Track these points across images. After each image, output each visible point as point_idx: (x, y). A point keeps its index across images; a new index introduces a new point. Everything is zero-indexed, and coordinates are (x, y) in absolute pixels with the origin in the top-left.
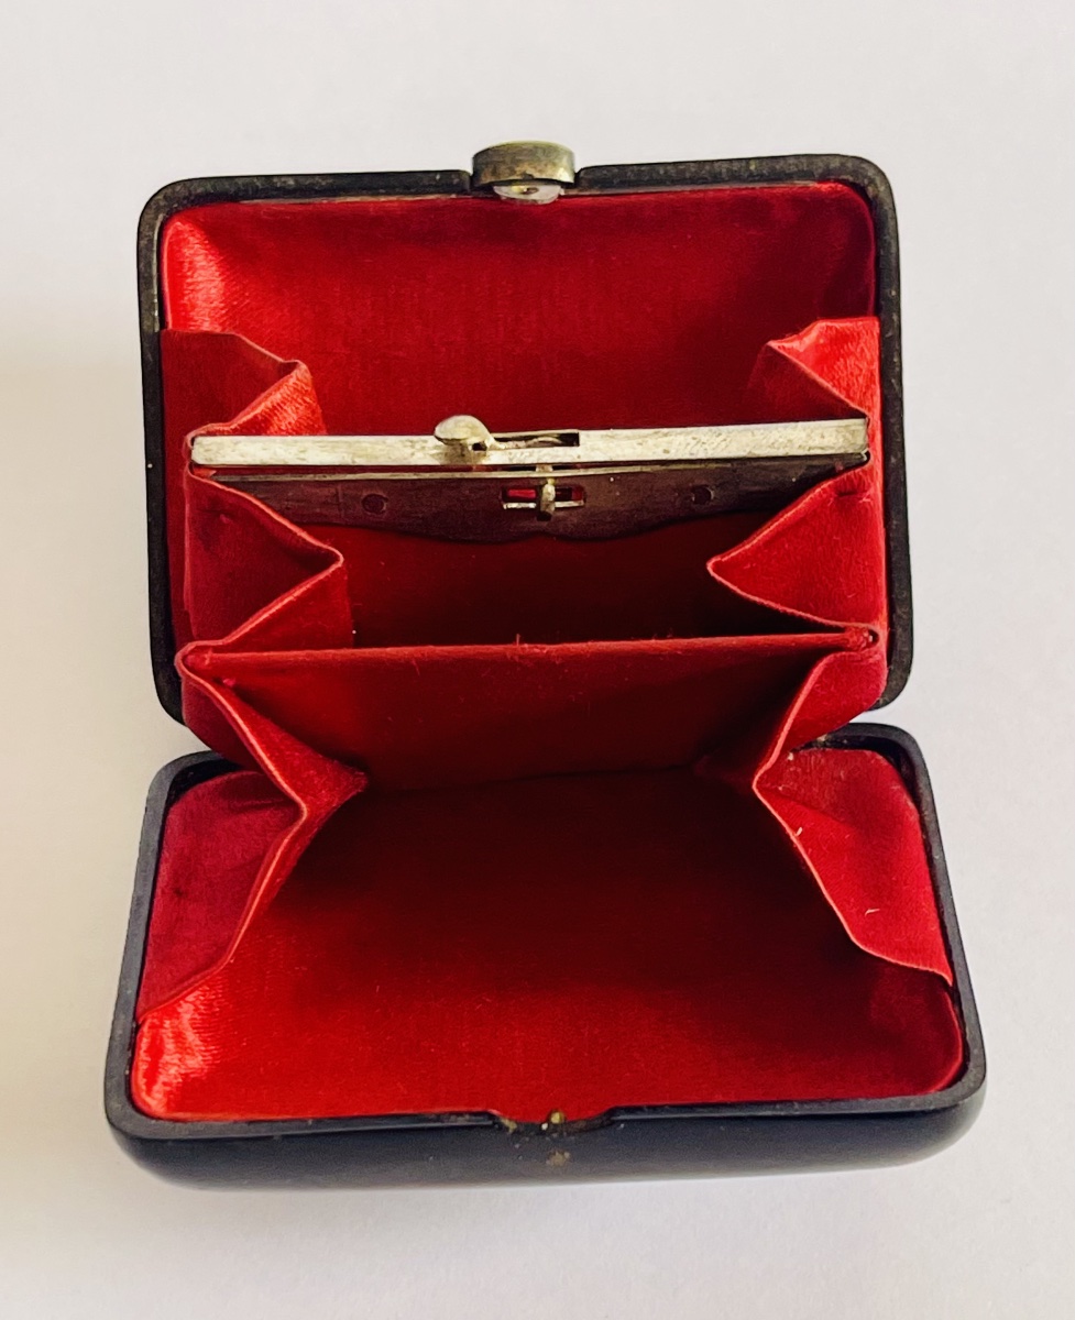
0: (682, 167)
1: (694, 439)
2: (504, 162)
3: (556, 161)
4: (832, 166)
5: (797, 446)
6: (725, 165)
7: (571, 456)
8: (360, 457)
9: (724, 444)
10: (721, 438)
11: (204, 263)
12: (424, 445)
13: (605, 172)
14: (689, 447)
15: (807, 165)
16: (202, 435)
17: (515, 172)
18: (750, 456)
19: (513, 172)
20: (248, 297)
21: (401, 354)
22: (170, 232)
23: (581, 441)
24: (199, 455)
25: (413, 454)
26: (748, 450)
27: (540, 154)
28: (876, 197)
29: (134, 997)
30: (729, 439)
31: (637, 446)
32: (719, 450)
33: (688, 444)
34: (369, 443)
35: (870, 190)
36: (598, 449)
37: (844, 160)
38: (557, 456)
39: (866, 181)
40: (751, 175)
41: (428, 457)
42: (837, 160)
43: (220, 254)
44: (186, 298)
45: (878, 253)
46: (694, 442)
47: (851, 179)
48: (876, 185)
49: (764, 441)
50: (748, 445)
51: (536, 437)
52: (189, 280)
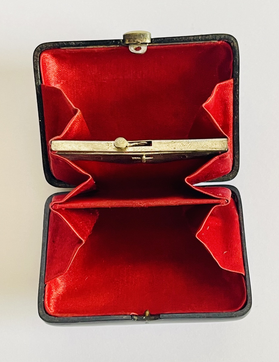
0: (181, 38)
1: (182, 144)
2: (132, 38)
3: (146, 37)
4: (222, 37)
5: (209, 147)
6: (193, 37)
7: (150, 149)
8: (95, 149)
9: (190, 146)
10: (189, 144)
11: (52, 62)
12: (111, 145)
13: (159, 40)
14: (181, 147)
15: (215, 36)
16: (54, 140)
17: (135, 41)
18: (197, 150)
19: (134, 41)
20: (64, 69)
21: (105, 82)
22: (42, 57)
23: (153, 144)
24: (53, 148)
25: (108, 148)
26: (196, 148)
27: (142, 36)
28: (233, 46)
29: (44, 275)
30: (191, 145)
31: (167, 146)
32: (188, 148)
33: (180, 146)
34: (97, 144)
35: (232, 44)
36: (157, 147)
37: (225, 35)
38: (146, 149)
39: (231, 42)
40: (199, 39)
41: (112, 149)
42: (223, 35)
43: (56, 59)
44: (47, 72)
45: (233, 61)
46: (182, 145)
47: (227, 41)
48: (234, 43)
49: (200, 146)
50: (196, 147)
51: (141, 142)
52: (48, 67)
